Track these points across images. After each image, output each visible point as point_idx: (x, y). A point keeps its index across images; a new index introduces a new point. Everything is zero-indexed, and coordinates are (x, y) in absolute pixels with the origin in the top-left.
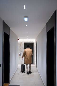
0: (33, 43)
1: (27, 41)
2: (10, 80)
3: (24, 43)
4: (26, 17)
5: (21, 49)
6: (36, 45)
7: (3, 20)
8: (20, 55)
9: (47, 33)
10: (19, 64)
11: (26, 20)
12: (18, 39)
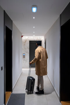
0: (41, 41)
1: (33, 38)
2: (13, 88)
3: (30, 41)
4: (34, 6)
5: (25, 48)
6: (45, 43)
7: (4, 11)
8: (24, 57)
9: (61, 27)
10: (23, 68)
11: (34, 10)
12: (22, 36)
